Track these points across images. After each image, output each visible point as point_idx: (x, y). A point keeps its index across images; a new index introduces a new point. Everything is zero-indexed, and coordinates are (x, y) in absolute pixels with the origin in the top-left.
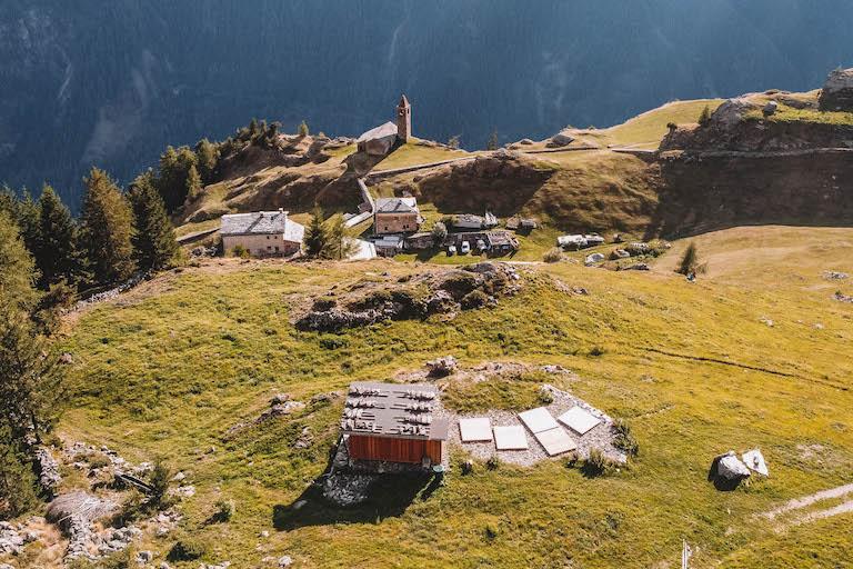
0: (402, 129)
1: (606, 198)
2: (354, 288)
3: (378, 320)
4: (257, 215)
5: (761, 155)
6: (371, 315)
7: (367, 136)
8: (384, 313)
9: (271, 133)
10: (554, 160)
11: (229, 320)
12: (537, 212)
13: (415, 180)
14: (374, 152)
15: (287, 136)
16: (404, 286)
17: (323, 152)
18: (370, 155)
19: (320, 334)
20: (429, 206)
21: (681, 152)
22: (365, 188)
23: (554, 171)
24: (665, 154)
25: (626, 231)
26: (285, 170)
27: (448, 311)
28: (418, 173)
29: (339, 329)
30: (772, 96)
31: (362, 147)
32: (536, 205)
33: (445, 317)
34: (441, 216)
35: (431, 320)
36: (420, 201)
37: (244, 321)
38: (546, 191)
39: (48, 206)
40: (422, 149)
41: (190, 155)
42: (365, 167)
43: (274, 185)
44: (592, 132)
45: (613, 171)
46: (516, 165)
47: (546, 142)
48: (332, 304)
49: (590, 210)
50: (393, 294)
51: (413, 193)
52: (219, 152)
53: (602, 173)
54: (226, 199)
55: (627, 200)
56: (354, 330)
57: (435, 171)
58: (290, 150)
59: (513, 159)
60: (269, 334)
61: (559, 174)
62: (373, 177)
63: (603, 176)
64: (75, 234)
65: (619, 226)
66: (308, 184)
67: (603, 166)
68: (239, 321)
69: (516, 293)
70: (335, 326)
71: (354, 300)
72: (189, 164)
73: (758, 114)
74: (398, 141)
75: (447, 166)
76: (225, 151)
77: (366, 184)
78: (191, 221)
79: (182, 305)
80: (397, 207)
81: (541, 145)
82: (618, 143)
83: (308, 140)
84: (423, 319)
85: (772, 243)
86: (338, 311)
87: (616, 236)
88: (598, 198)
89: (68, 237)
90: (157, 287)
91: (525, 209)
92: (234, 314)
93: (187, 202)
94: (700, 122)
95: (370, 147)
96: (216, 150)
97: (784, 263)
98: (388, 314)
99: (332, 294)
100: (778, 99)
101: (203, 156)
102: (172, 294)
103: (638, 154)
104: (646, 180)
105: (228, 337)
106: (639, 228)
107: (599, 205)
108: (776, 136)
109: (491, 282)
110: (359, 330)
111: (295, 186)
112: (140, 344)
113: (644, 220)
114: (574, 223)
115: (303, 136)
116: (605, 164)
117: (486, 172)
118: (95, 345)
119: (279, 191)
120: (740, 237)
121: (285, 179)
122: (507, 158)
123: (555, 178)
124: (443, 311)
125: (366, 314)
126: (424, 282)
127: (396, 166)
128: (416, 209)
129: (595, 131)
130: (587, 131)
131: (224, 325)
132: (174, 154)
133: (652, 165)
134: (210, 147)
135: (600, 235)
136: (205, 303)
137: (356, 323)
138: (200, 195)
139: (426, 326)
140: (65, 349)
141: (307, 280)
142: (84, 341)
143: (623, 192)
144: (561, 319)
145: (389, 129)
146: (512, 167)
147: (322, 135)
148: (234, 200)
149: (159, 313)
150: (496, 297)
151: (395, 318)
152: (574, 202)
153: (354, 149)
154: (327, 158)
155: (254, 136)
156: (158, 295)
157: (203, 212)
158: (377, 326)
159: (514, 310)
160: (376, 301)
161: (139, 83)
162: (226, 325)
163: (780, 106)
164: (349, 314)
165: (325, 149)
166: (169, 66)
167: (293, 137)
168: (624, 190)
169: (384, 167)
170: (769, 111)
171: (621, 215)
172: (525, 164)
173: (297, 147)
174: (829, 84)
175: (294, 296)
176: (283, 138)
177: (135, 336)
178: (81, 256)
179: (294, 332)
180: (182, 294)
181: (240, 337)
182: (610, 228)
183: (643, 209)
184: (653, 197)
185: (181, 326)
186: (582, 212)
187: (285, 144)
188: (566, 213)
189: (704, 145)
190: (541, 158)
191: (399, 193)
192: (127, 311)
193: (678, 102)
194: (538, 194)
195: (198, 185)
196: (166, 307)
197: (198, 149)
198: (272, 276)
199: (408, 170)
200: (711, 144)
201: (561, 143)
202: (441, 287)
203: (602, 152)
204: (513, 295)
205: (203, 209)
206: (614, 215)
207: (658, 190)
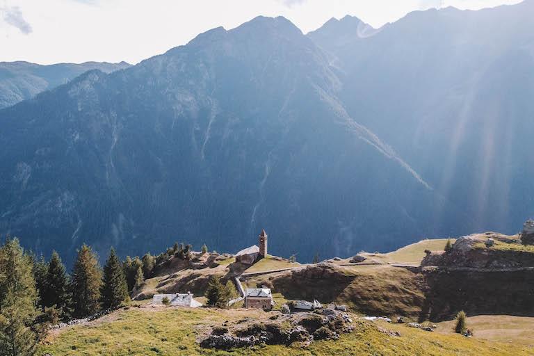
0: (262, 249)
1: (390, 294)
2: (240, 322)
3: (257, 343)
4: (174, 295)
5: (488, 270)
6: (252, 339)
7: (241, 253)
8: (260, 339)
9: (186, 251)
10: (355, 270)
11: (156, 339)
12: (346, 302)
13: (270, 279)
14: (245, 262)
15: (195, 253)
16: (274, 322)
17: (215, 262)
18: (243, 263)
19: (216, 351)
20: (279, 294)
21: (435, 267)
22: (239, 282)
23: (356, 276)
24: (426, 268)
25: (405, 316)
26: (192, 271)
27: (305, 340)
28: (272, 275)
29: (230, 348)
30: (489, 236)
31: (238, 259)
32: (345, 297)
33: (303, 344)
34: (286, 301)
35: (293, 345)
36: (273, 292)
37: (166, 340)
38: (351, 288)
39: (53, 264)
40: (273, 261)
41: (139, 262)
42: (240, 270)
43: (186, 279)
44: (377, 255)
45: (393, 278)
46: (331, 272)
47: (349, 259)
48: (225, 331)
49: (380, 301)
50: (267, 326)
51: (268, 286)
52: (155, 261)
53: (386, 278)
54: (157, 287)
55: (403, 296)
56: (240, 349)
57: (282, 274)
58: (196, 260)
59: (329, 268)
60: (182, 349)
61: (359, 278)
62: (245, 276)
63: (386, 280)
64: (67, 283)
65: (400, 312)
66: (206, 279)
67: (386, 275)
68: (163, 340)
69: (351, 331)
70: (227, 346)
71: (240, 329)
72: (138, 266)
73: (482, 245)
74: (260, 256)
75: (289, 271)
76: (159, 261)
77: (241, 280)
78: (135, 299)
79: (126, 328)
80: (259, 293)
81: (346, 261)
82: (394, 261)
83: (207, 255)
84: (288, 344)
85: (506, 326)
86: (229, 336)
87: (399, 318)
88: (385, 293)
89: (63, 285)
90: (112, 318)
91: (339, 299)
92: (159, 335)
93: (134, 289)
94: (445, 250)
95: (243, 259)
96: (154, 259)
97: (521, 338)
98: (263, 339)
99: (225, 325)
100: (494, 237)
101: (146, 263)
102: (120, 321)
103: (408, 268)
104: (414, 284)
105: (154, 350)
106: (414, 314)
107: (386, 298)
108: (496, 259)
109: (333, 322)
110: (243, 350)
111: (197, 281)
112: (96, 350)
113: (416, 309)
114: (370, 309)
115: (204, 253)
116: (387, 273)
117: (313, 275)
118: (67, 350)
119: (188, 283)
120: (483, 322)
121: (192, 277)
122: (326, 267)
123: (356, 280)
124: (301, 340)
125: (248, 339)
126: (287, 320)
127: (259, 271)
128: (270, 295)
129: (379, 254)
130: (374, 254)
131: (152, 342)
132: (130, 261)
133: (418, 275)
134: (151, 258)
135: (388, 317)
136: (141, 328)
137: (242, 345)
138: (142, 285)
139: (290, 349)
140: (47, 351)
141: (208, 317)
142: (60, 347)
143: (400, 291)
144: (385, 350)
145: (254, 249)
146: (329, 273)
147: (215, 252)
148: (162, 288)
149: (111, 332)
150: (338, 333)
151: (268, 343)
152: (369, 296)
153: (233, 260)
154: (217, 265)
155: (176, 252)
156: (112, 322)
157: (143, 295)
158: (255, 347)
159: (350, 342)
160: (255, 330)
161: (115, 231)
162: (154, 342)
163: (496, 241)
164: (236, 338)
165: (217, 260)
166: (132, 223)
167: (198, 253)
168: (401, 289)
169: (251, 271)
170: (489, 244)
171: (401, 305)
172: (337, 271)
173: (200, 259)
174: (526, 229)
175: (199, 326)
176: (193, 254)
177: (94, 345)
178: (68, 297)
179: (199, 348)
180: (128, 322)
181: (162, 350)
182: (394, 313)
183: (414, 301)
184: (420, 295)
185: (124, 340)
186: (375, 302)
187: (193, 257)
188: (365, 302)
189: (450, 264)
190: (346, 268)
191: (260, 286)
192: (91, 330)
193: (428, 240)
194: (346, 290)
195: (142, 279)
196: (116, 329)
197: (144, 259)
198: (185, 314)
199: (265, 273)
200: (454, 263)
201: (358, 260)
202: (299, 324)
203: (385, 266)
204: (349, 332)
205: (143, 292)
206: (397, 305)
207: (424, 290)
